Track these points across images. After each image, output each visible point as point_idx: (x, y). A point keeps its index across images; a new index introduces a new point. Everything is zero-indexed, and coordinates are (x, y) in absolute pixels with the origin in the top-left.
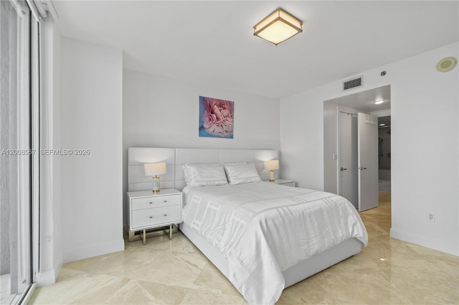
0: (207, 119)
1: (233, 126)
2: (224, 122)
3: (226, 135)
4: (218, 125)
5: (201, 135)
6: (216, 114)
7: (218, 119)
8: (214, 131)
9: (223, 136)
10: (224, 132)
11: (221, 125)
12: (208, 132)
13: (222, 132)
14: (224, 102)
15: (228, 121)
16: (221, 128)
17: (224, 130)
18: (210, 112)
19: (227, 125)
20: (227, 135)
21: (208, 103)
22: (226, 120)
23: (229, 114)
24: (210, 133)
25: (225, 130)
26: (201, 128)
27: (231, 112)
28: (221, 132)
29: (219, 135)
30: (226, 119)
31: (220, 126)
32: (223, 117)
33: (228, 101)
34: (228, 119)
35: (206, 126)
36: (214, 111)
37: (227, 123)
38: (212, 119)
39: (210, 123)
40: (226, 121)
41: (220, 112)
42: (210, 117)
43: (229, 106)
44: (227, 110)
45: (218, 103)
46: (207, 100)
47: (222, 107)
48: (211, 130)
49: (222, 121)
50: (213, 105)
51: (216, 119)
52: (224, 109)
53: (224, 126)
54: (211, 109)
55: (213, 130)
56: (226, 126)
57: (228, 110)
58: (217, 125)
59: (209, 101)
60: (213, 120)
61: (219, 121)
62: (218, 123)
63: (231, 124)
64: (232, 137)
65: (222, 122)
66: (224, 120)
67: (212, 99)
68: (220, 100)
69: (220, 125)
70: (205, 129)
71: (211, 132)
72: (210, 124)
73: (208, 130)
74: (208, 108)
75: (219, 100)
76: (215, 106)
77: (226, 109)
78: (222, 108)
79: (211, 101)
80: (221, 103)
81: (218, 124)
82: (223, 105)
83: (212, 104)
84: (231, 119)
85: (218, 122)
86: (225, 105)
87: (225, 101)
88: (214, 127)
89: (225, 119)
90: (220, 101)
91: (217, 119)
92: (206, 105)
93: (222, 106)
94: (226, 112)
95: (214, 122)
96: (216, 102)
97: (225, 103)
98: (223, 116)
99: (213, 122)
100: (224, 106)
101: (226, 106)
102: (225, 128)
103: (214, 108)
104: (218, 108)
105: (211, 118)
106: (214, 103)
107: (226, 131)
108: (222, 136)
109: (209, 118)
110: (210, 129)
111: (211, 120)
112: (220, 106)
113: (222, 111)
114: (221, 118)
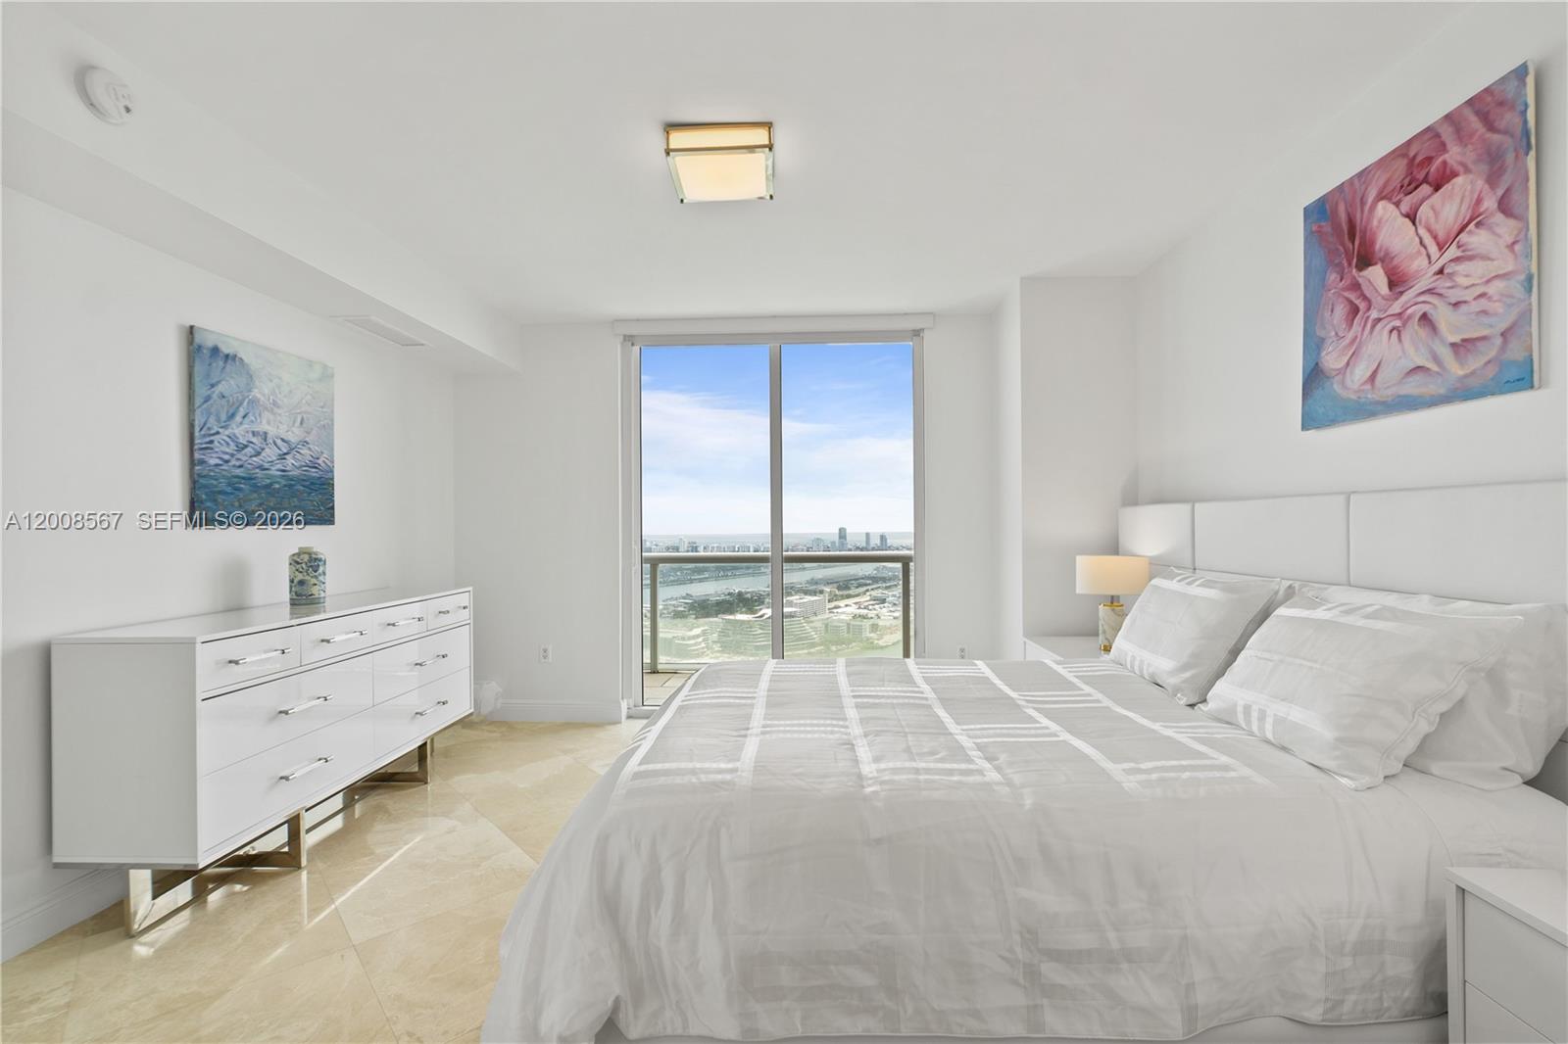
0: (1341, 310)
1: (1528, 282)
2: (1442, 284)
3: (1461, 373)
4: (1397, 323)
5: (1309, 422)
6: (1386, 260)
7: (1397, 281)
8: (1373, 377)
9: (1442, 391)
10: (1446, 354)
11: (1424, 317)
12: (1344, 394)
13: (1429, 364)
14: (1438, 136)
15: (1470, 258)
16: (1423, 333)
17: (1443, 341)
18: (1350, 264)
19: (1468, 295)
20: (1473, 373)
21: (1343, 216)
22: (1457, 260)
23: (1479, 201)
24: (1356, 392)
25: (1456, 339)
26: (1314, 377)
27: (1497, 178)
28: (1419, 368)
30: (1459, 253)
31: (1414, 329)
32: (1433, 249)
33: (1472, 102)
34: (1479, 240)
35: (1332, 360)
36: (1372, 243)
37: (1468, 275)
38: (1362, 306)
39: (1350, 335)
40: (1461, 268)
41: (1411, 224)
42: (1352, 296)
44: (1459, 181)
45: (1400, 169)
46: (1337, 204)
47: (1425, 180)
48: (1360, 372)
49: (1429, 280)
50: (1367, 208)
51: (1384, 289)
52: (1437, 188)
53: (1442, 314)
54: (1357, 243)
55: (1369, 374)
56: (1456, 305)
57: (1467, 171)
58: (1391, 331)
59: (1346, 203)
60: (1369, 309)
61: (1404, 298)
62: (1398, 311)
63: (1510, 267)
65: (1430, 291)
66: (1441, 272)
67: (1360, 175)
68: (1409, 143)
69: (1410, 317)
70: (1328, 378)
71: (1356, 387)
72: (1356, 337)
73: (1343, 383)
74: (1341, 248)
75: (1401, 152)
76: (1381, 205)
77: (1455, 175)
78: (1425, 189)
79: (1355, 192)
80: (1419, 158)
81: (1399, 315)
82: (1429, 160)
83: (1363, 203)
84: (1506, 228)
85: (1396, 308)
86: (1444, 148)
87: (1450, 118)
88: (1380, 346)
89: (1453, 252)
90: (1404, 155)
91: (1392, 285)
92: (1331, 239)
93: (1421, 176)
94: (1446, 208)
95: (1374, 314)
96: (1381, 182)
97: (1447, 133)
98: (1435, 238)
99: (1368, 317)
100: (1437, 163)
101: (1454, 155)
102: (1452, 325)
103: (1375, 223)
104: (1397, 204)
105: (1357, 302)
106: (1372, 194)
107: (1461, 347)
108: (1433, 390)
109: (1348, 307)
110: (1352, 373)
111: (1355, 310)
112: (1410, 185)
113: (1424, 212)
114: (1420, 262)
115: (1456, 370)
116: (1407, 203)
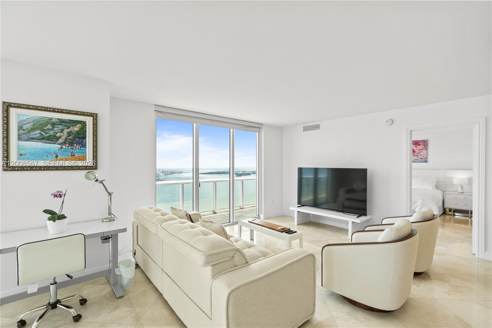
1: (427, 155)
2: (419, 153)
10: (419, 159)
11: (417, 155)
13: (417, 159)
16: (417, 157)
20: (422, 161)
23: (423, 148)
27: (425, 147)
29: (416, 161)
32: (418, 150)
33: (423, 140)
34: (423, 151)
40: (421, 152)
41: (415, 147)
43: (423, 143)
45: (415, 143)
49: (417, 152)
52: (419, 145)
53: (419, 156)
56: (421, 155)
57: (422, 145)
61: (415, 153)
63: (426, 153)
64: (426, 162)
68: (416, 141)
69: (415, 155)
78: (417, 145)
84: (426, 151)
86: (419, 143)
87: (420, 140)
89: (420, 151)
94: (420, 147)
97: (420, 142)
101: (421, 143)
107: (421, 159)
108: (418, 161)
112: (416, 144)
113: (417, 147)
114: (417, 151)
115: (420, 160)
116: (415, 145)
